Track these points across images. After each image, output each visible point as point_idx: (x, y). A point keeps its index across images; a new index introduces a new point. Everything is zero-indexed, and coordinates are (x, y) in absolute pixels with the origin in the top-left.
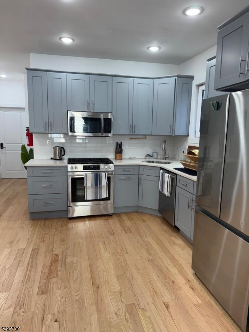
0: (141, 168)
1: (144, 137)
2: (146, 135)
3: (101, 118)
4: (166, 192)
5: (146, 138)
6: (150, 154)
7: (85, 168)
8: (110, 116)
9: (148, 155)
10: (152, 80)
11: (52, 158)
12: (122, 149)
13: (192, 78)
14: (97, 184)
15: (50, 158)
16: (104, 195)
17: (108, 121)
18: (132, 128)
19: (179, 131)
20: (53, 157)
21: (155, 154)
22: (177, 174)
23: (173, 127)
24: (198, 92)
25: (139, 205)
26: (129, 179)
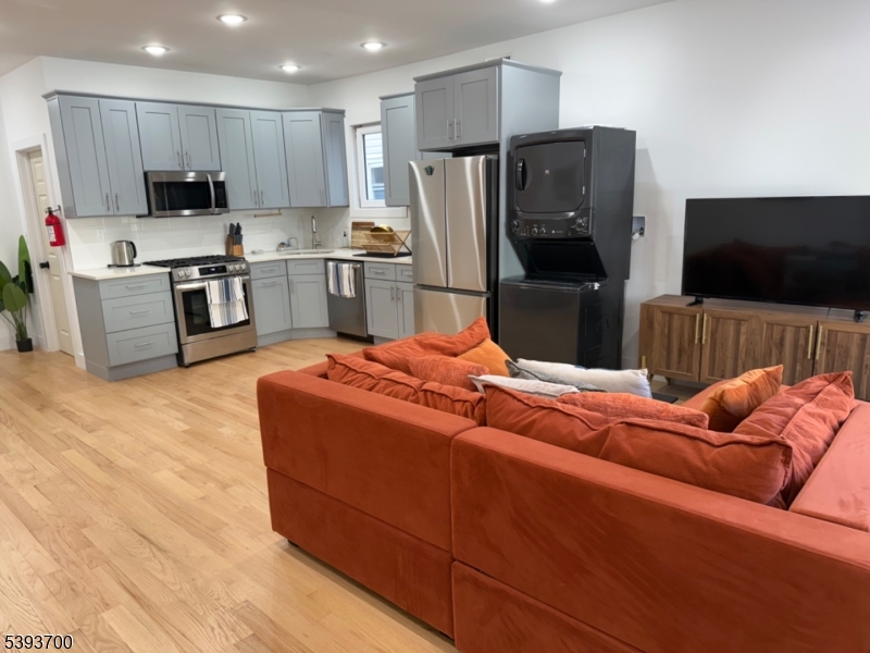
0: (290, 265)
1: (277, 212)
2: (279, 209)
3: (208, 183)
4: (348, 291)
5: (280, 214)
6: (286, 242)
7: (202, 272)
8: (222, 177)
9: (283, 244)
10: (279, 114)
11: (109, 266)
12: (241, 236)
13: (342, 113)
14: (228, 299)
15: (106, 265)
16: (241, 316)
17: (220, 186)
18: (257, 196)
19: (336, 200)
20: (111, 263)
21: (293, 242)
22: (362, 262)
23: (325, 193)
24: (355, 136)
25: (295, 326)
26: (273, 285)
